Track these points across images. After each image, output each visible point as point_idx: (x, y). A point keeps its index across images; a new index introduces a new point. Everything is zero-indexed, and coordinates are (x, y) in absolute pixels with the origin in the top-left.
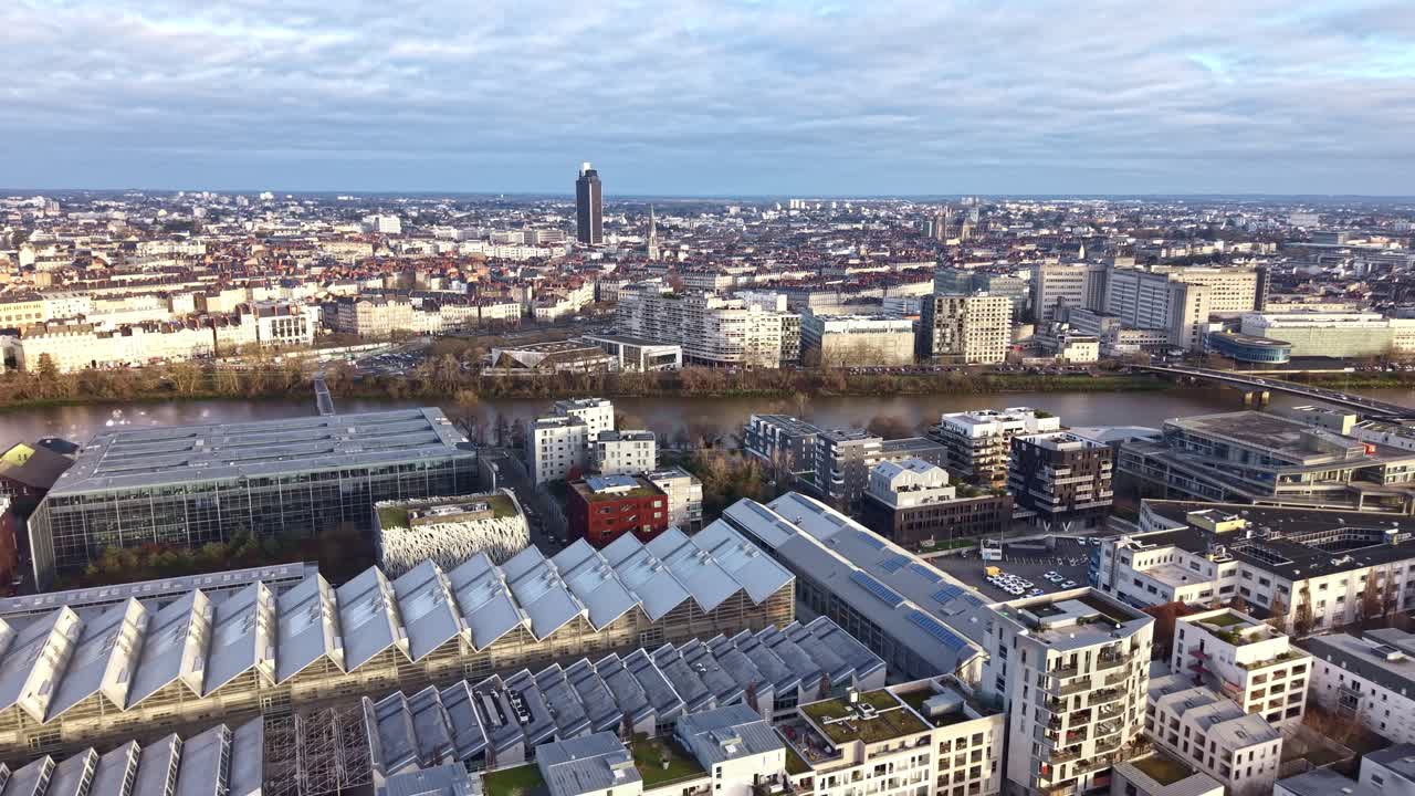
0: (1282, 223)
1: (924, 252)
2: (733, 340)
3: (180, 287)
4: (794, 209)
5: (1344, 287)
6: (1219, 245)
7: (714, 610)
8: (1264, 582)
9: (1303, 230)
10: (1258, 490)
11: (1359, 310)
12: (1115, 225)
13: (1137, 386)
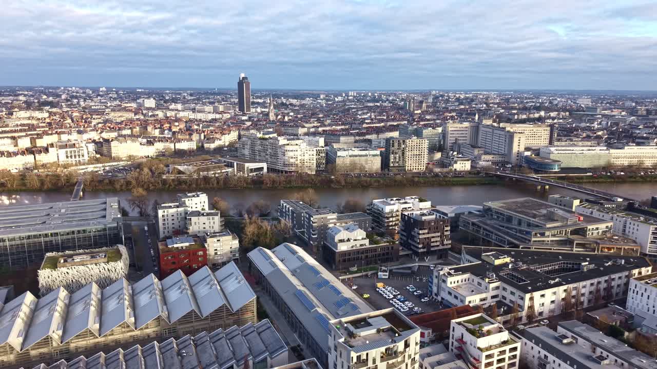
0: (574, 103)
1: (403, 116)
2: (292, 161)
3: (24, 134)
4: (351, 96)
5: (595, 133)
6: (542, 113)
7: (208, 316)
8: (512, 293)
9: (583, 106)
10: (524, 240)
11: (599, 144)
12: (497, 103)
13: (487, 182)
